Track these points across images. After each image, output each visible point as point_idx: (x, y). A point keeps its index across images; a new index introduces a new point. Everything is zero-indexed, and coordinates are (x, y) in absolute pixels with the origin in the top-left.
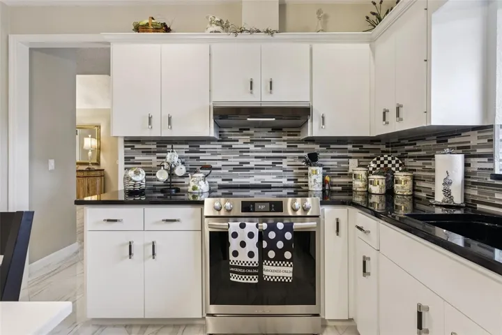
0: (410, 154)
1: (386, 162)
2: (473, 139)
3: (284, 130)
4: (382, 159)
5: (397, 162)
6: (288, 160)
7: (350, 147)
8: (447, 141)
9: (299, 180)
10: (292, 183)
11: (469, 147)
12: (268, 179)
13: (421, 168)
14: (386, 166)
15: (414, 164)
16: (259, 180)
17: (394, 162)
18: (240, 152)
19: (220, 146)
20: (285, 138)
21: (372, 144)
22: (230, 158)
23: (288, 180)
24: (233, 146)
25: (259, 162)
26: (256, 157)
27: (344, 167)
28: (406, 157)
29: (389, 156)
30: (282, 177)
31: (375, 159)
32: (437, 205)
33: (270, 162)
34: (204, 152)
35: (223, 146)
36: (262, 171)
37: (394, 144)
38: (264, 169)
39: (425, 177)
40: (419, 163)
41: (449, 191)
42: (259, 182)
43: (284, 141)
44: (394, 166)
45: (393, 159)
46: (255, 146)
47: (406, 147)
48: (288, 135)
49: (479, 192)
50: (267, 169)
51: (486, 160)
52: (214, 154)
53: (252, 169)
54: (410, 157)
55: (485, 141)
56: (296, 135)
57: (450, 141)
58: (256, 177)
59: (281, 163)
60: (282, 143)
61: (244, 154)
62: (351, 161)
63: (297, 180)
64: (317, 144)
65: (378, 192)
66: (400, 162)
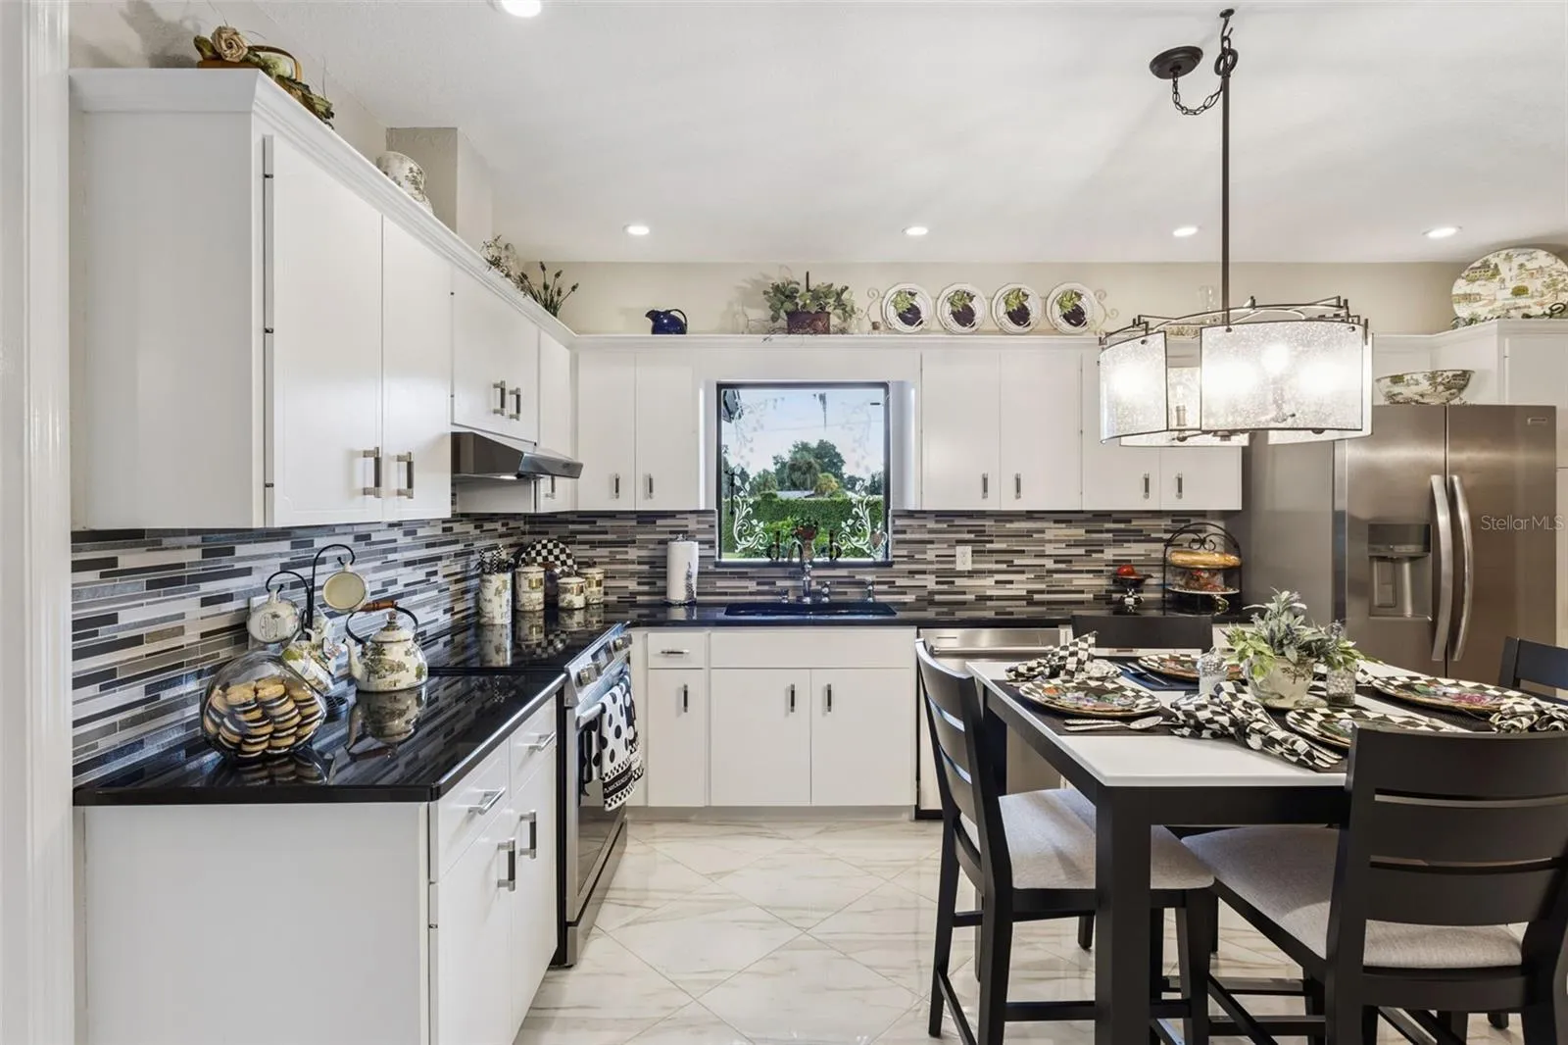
0: (584, 537)
1: (544, 553)
2: (695, 525)
5: (563, 551)
6: (444, 562)
10: (448, 618)
11: (691, 533)
13: (607, 560)
14: (545, 559)
15: (591, 553)
23: (445, 612)
25: (410, 575)
26: (406, 564)
28: (573, 543)
30: (436, 608)
32: (677, 606)
33: (422, 574)
39: (617, 572)
40: (606, 552)
45: (556, 546)
47: (571, 527)
49: (708, 583)
50: (421, 591)
53: (401, 595)
54: (581, 543)
55: (706, 526)
59: (436, 573)
66: (568, 551)
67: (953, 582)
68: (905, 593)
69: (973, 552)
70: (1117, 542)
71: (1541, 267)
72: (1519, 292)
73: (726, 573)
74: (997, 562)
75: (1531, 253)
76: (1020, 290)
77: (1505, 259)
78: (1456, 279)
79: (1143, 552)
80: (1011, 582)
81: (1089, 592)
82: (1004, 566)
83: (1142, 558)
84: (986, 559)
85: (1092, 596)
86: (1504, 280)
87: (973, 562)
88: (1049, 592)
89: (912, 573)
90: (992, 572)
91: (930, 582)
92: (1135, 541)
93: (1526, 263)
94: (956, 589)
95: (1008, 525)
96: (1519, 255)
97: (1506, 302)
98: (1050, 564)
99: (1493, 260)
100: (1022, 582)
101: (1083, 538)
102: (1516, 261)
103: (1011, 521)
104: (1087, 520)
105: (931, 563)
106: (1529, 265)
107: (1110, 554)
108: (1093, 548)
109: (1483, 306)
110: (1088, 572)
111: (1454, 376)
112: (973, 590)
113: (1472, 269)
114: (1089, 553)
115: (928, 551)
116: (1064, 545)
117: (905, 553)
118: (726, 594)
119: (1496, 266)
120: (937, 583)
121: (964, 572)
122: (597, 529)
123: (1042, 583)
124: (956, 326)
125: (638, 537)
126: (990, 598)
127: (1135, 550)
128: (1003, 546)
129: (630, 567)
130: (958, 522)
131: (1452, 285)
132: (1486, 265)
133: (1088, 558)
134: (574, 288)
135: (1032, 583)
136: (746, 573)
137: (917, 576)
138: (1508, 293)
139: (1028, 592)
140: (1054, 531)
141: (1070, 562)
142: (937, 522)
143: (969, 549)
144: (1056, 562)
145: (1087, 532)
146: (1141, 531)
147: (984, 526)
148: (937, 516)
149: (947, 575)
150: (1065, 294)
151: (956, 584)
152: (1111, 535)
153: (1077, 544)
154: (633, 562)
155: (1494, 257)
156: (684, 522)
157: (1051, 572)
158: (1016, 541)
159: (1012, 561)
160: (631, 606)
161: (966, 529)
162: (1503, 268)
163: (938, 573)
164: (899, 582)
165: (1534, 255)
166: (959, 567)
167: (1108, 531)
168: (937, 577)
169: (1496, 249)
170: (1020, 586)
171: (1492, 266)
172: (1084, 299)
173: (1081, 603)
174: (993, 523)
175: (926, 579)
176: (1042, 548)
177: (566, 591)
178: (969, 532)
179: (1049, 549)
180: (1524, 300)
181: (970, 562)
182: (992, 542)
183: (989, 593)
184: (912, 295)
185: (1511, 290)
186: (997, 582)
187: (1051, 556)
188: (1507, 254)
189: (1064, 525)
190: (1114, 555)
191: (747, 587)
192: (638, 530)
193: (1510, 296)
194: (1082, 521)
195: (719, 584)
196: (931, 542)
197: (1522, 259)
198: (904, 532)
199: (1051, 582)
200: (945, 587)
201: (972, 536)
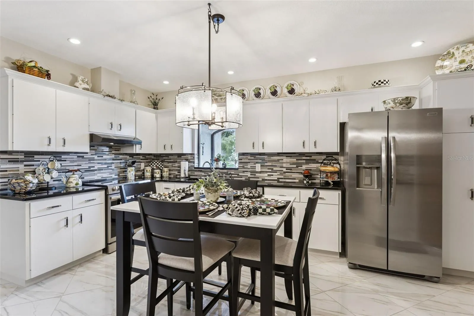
0: (166, 160)
1: (156, 164)
2: (189, 157)
3: (113, 147)
4: (154, 163)
5: (161, 164)
6: (115, 164)
7: (141, 157)
8: (181, 157)
9: (120, 175)
10: (117, 177)
11: (188, 159)
12: (105, 175)
13: (171, 166)
14: (156, 166)
15: (168, 164)
16: (100, 176)
17: (159, 164)
18: (89, 160)
19: (76, 157)
20: (113, 152)
21: (149, 156)
22: (82, 164)
23: (115, 175)
24: (85, 157)
25: (100, 166)
26: (98, 163)
27: (139, 167)
28: (164, 162)
29: (157, 161)
30: (112, 174)
31: (152, 163)
32: (182, 178)
33: (106, 166)
34: (65, 161)
35: (78, 157)
36: (102, 171)
37: (157, 156)
38: (102, 170)
39: (173, 169)
40: (170, 164)
41: (185, 173)
42: (100, 178)
43: (113, 154)
44: (159, 165)
45: (159, 162)
46: (98, 157)
47: (164, 158)
48: (115, 151)
49: (191, 173)
50: (105, 170)
51: (193, 163)
52: (71, 162)
53: (96, 170)
54: (166, 162)
55: (193, 158)
56: (119, 151)
57: (182, 157)
58: (98, 175)
59: (111, 166)
60: (112, 155)
61: (91, 161)
62: (142, 163)
63: (119, 175)
64: (128, 155)
65: (159, 177)
66: (162, 164)
67: (255, 175)
68: (242, 177)
69: (261, 166)
70: (307, 163)
71: (471, 50)
72: (462, 62)
73: (197, 170)
74: (268, 169)
75: (467, 45)
76: (274, 85)
77: (456, 50)
78: (436, 61)
79: (316, 167)
80: (273, 175)
81: (297, 179)
82: (270, 170)
83: (316, 169)
84: (265, 168)
85: (298, 180)
86: (456, 58)
87: (261, 169)
88: (284, 179)
89: (244, 172)
90: (267, 172)
91: (249, 174)
92: (313, 163)
93: (465, 50)
94: (256, 177)
95: (272, 158)
96: (462, 47)
97: (457, 67)
98: (284, 170)
99: (452, 51)
100: (276, 175)
101: (295, 162)
102: (461, 50)
103: (273, 156)
104: (297, 156)
105: (249, 169)
106: (466, 50)
107: (304, 167)
108: (299, 165)
109: (447, 69)
110: (297, 173)
111: (402, 99)
112: (261, 177)
113: (443, 55)
114: (297, 167)
115: (248, 165)
116: (289, 164)
117: (242, 166)
118: (197, 176)
119: (453, 53)
120: (251, 175)
121: (258, 172)
122: (169, 158)
123: (282, 176)
124: (255, 98)
125: (178, 160)
126: (266, 180)
127: (313, 166)
128: (270, 164)
129: (176, 168)
130: (257, 157)
131: (436, 63)
132: (449, 53)
133: (297, 168)
134: (162, 98)
135: (279, 176)
136: (202, 170)
137: (245, 173)
138: (457, 63)
139: (278, 178)
140: (285, 159)
141: (291, 169)
142: (251, 157)
143: (260, 165)
144: (286, 169)
145: (297, 160)
146: (315, 160)
147: (264, 158)
148: (251, 155)
149: (254, 172)
150: (288, 85)
151: (256, 175)
152: (304, 161)
153: (293, 164)
154: (176, 167)
155: (452, 49)
156: (187, 157)
157: (285, 172)
158: (275, 163)
159: (273, 169)
160: (176, 178)
161: (259, 159)
162: (456, 53)
163: (251, 172)
164: (240, 174)
165: (468, 46)
166: (257, 170)
167: (304, 160)
168: (251, 173)
169: (452, 46)
170: (275, 176)
171: (451, 53)
172: (294, 86)
173: (295, 182)
174: (267, 157)
175: (247, 173)
176: (282, 165)
177: (156, 173)
178: (260, 160)
179: (284, 165)
180: (463, 65)
181: (260, 169)
182: (267, 163)
183: (266, 178)
184: (243, 90)
185: (458, 62)
186: (268, 175)
187: (285, 167)
188: (457, 47)
189: (289, 158)
190: (306, 168)
191: (202, 174)
192: (177, 159)
193: (458, 64)
194: (295, 156)
195: (195, 173)
196: (249, 163)
197: (463, 48)
198: (242, 160)
199: (285, 175)
200: (253, 176)
201: (261, 161)
